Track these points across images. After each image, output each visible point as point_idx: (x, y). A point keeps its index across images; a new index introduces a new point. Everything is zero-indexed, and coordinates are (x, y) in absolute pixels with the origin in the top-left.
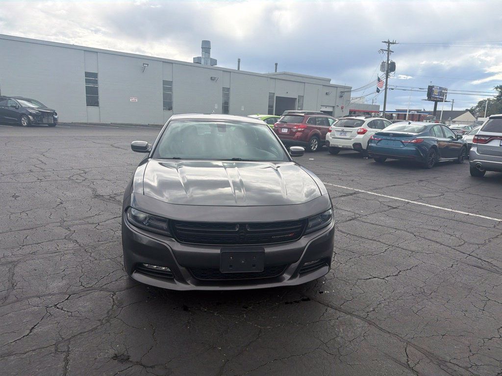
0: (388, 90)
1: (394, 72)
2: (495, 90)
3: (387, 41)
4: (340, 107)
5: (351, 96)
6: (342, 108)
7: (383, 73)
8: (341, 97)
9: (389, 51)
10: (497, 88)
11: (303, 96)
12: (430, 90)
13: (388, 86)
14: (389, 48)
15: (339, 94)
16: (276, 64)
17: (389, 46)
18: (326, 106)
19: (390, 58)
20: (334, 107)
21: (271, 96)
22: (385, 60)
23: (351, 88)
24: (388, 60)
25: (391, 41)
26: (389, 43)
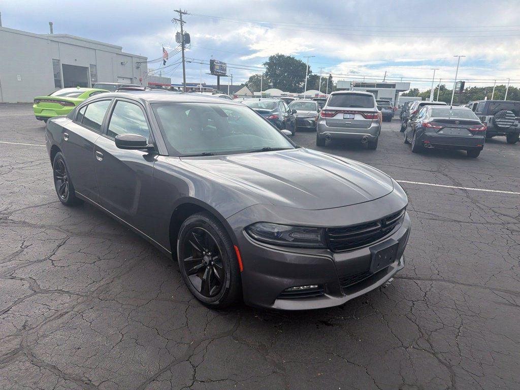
0: (185, 62)
1: (189, 44)
2: (263, 66)
3: (179, 10)
4: (138, 79)
5: (148, 68)
6: (140, 81)
7: (179, 44)
8: (138, 68)
9: (182, 22)
10: (264, 65)
11: (95, 65)
12: (212, 64)
13: (185, 59)
14: (181, 18)
15: (135, 65)
16: (51, 24)
17: (181, 16)
18: (123, 78)
19: (183, 30)
20: (131, 79)
21: (56, 63)
22: (179, 31)
23: (146, 59)
24: (182, 31)
25: (183, 11)
26: (180, 12)
